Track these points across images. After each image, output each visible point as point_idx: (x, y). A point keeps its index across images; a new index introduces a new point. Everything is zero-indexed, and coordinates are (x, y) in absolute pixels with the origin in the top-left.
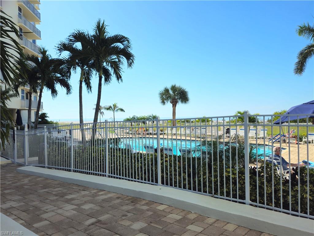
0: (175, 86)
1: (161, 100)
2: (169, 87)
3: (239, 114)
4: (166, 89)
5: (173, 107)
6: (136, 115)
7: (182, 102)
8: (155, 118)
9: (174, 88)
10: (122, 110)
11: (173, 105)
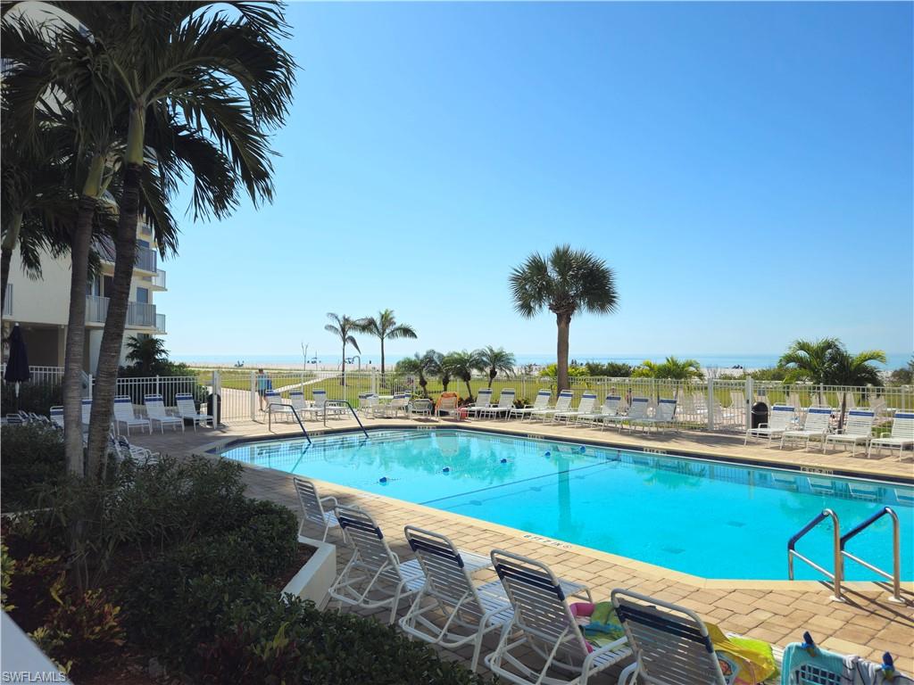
0: (566, 252)
1: (520, 299)
2: (546, 254)
3: (802, 353)
4: (534, 261)
5: (559, 322)
6: (437, 351)
7: (591, 306)
8: (499, 360)
9: (562, 259)
10: (407, 332)
11: (559, 317)
